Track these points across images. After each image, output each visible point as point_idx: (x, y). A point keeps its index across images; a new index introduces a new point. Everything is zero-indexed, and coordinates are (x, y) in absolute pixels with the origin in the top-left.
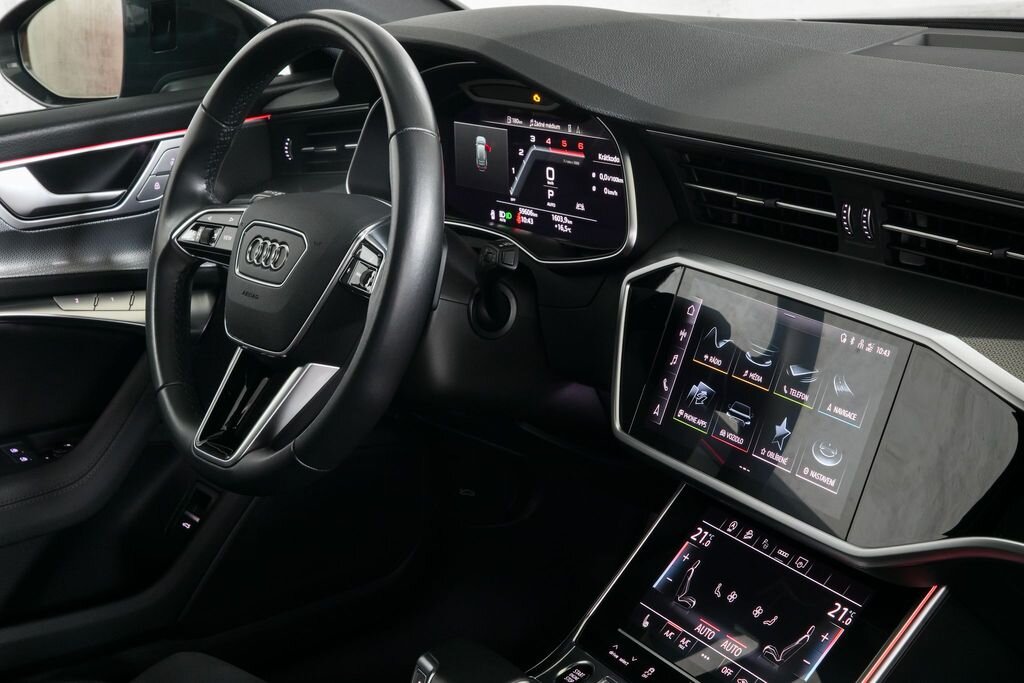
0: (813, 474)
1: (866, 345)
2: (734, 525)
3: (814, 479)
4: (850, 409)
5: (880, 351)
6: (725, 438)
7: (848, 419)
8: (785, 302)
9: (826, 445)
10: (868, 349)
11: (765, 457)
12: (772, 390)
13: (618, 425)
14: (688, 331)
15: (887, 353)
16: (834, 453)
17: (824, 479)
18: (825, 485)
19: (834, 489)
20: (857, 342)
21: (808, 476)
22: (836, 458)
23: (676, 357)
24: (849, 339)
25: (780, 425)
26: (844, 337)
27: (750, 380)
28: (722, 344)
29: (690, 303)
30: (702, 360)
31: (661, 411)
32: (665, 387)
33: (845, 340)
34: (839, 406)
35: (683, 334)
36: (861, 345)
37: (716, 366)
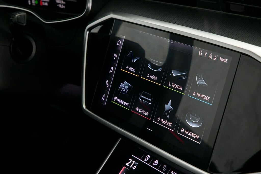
0: (187, 132)
1: (213, 57)
2: (148, 157)
3: (187, 135)
4: (206, 94)
5: (222, 59)
6: (138, 112)
7: (205, 100)
8: (174, 36)
9: (193, 115)
10: (215, 59)
11: (160, 122)
12: (162, 85)
13: (84, 106)
14: (118, 54)
15: (226, 61)
16: (198, 120)
17: (192, 135)
18: (193, 138)
19: (198, 140)
20: (208, 55)
21: (184, 133)
22: (198, 123)
23: (112, 68)
24: (204, 54)
25: (167, 104)
26: (201, 52)
27: (151, 79)
28: (135, 60)
29: (119, 38)
30: (125, 69)
31: (105, 99)
32: (108, 85)
33: (201, 54)
34: (200, 93)
35: (115, 56)
36: (211, 56)
37: (132, 72)
